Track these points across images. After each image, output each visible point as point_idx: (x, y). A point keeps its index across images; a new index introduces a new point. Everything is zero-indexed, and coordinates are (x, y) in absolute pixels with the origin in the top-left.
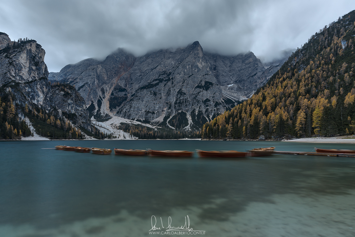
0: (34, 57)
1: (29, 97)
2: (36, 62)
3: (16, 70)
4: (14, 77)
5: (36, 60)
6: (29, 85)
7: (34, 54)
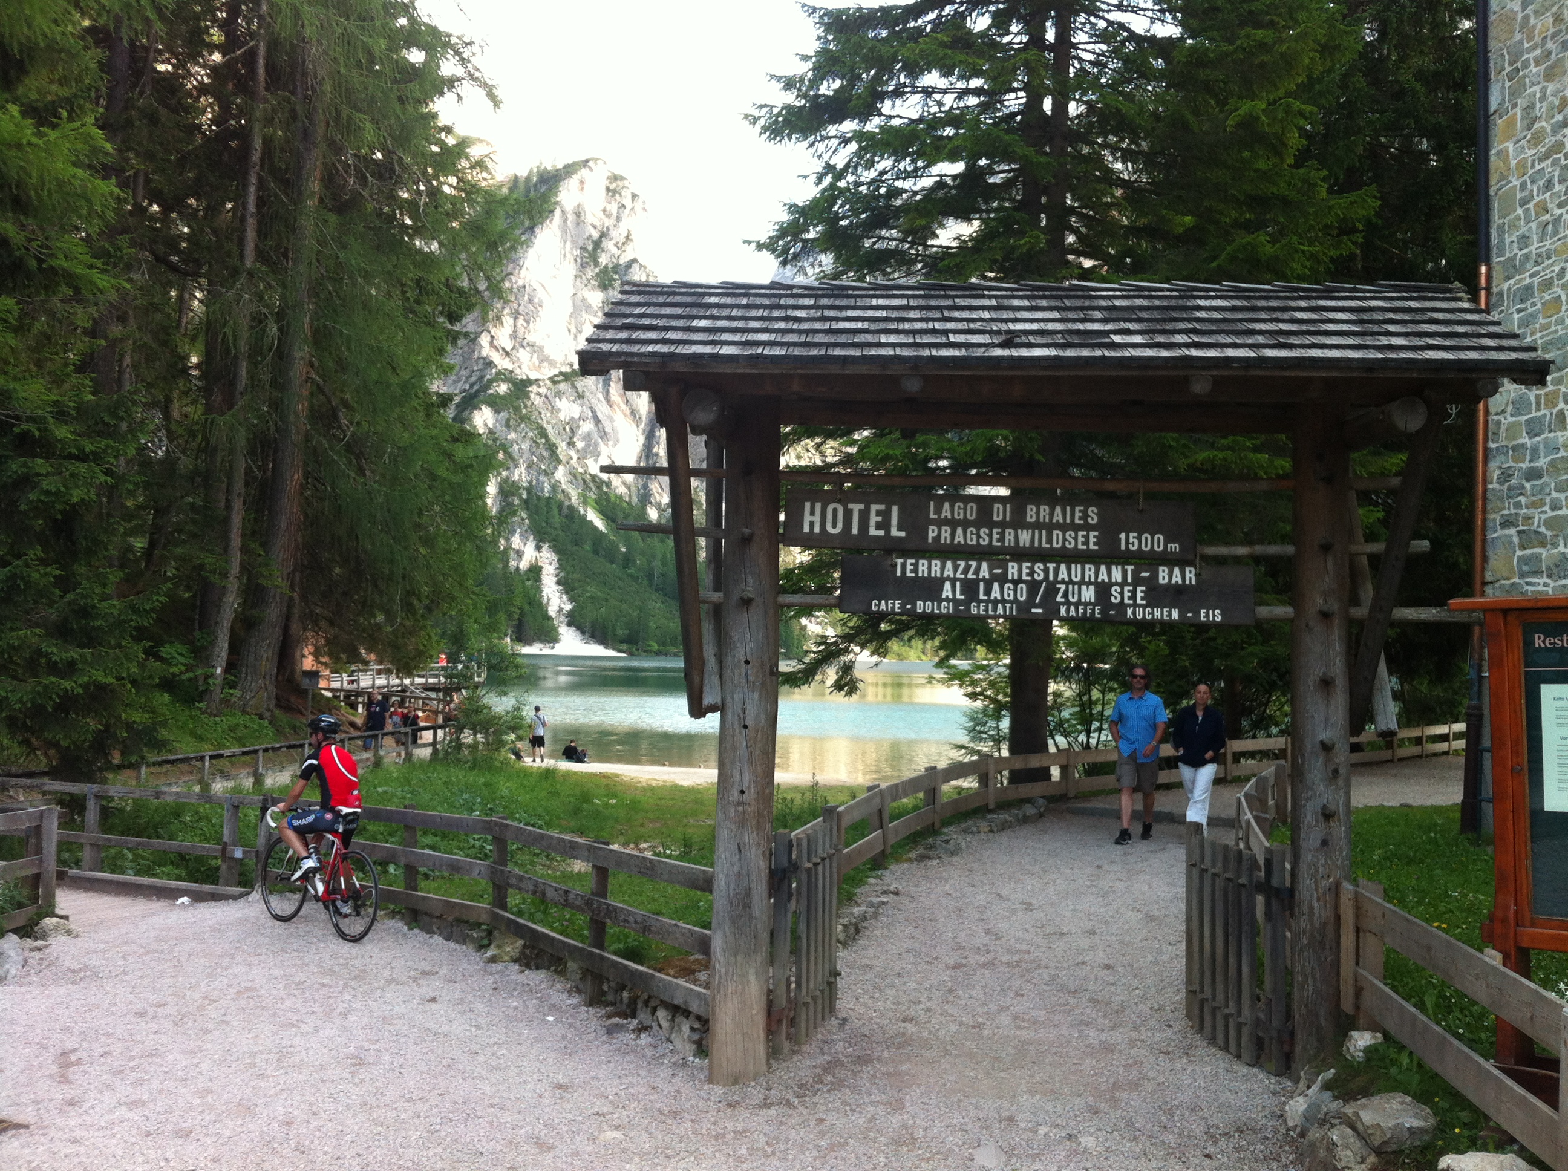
0: (597, 244)
1: (571, 444)
2: (606, 267)
3: (516, 318)
4: (507, 354)
5: (603, 260)
6: (574, 386)
7: (595, 227)
